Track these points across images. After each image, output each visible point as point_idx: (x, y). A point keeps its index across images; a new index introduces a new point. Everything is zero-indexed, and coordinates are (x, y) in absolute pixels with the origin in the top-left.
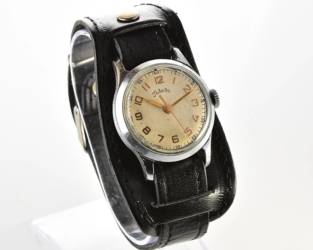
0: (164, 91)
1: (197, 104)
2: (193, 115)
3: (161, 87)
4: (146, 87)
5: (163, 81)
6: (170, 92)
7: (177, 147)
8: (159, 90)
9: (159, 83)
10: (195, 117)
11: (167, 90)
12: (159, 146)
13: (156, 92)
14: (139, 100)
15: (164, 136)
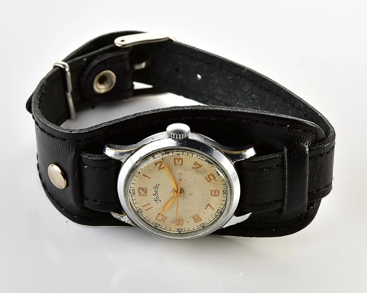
0: (156, 190)
1: (180, 160)
2: (193, 168)
3: (151, 191)
4: (148, 207)
5: (144, 189)
6: (159, 185)
7: (224, 194)
8: (154, 195)
9: (146, 193)
10: (194, 166)
11: (156, 187)
12: (218, 210)
13: (156, 199)
14: (160, 217)
15: (209, 204)
